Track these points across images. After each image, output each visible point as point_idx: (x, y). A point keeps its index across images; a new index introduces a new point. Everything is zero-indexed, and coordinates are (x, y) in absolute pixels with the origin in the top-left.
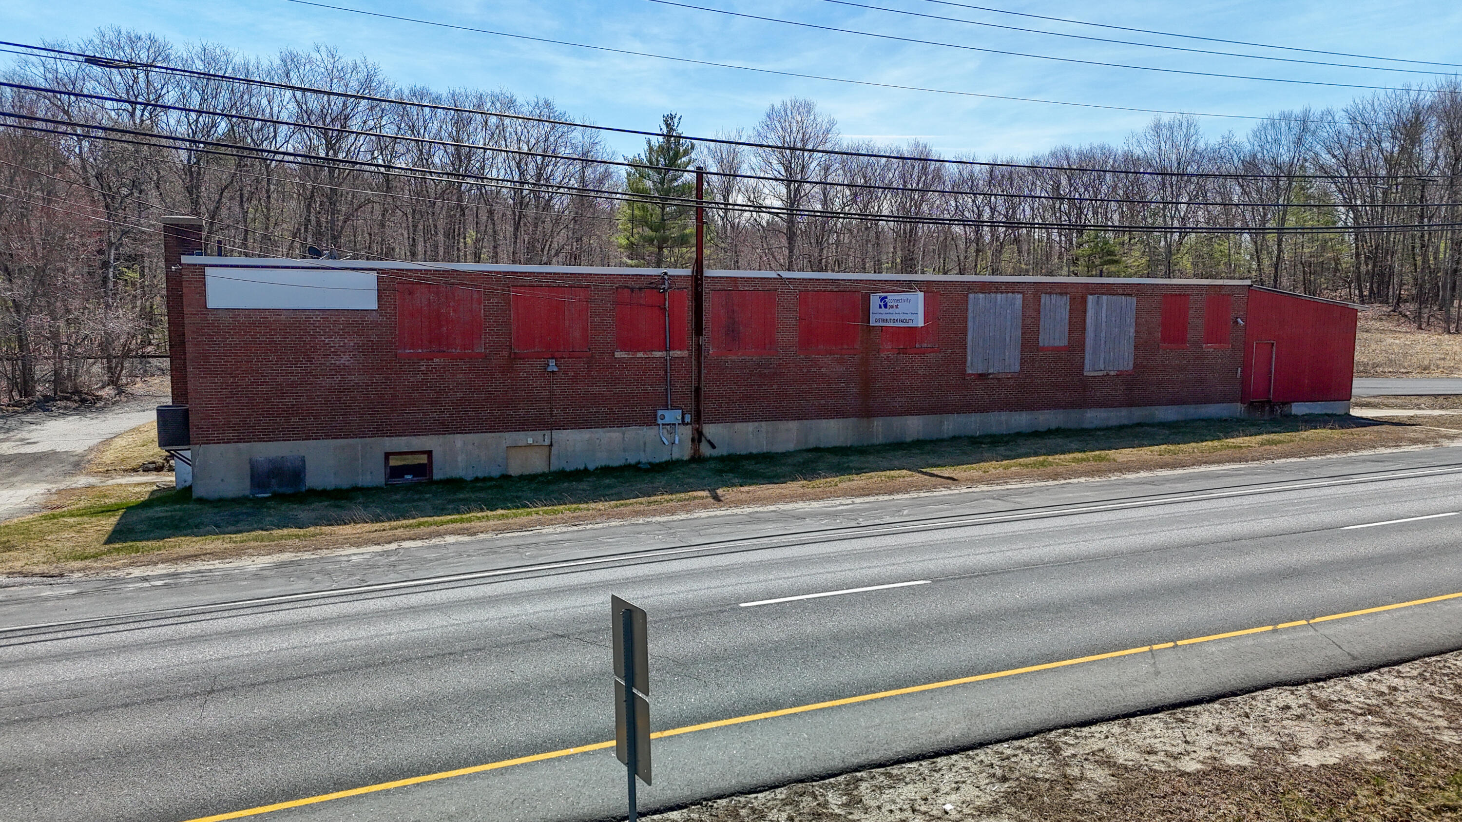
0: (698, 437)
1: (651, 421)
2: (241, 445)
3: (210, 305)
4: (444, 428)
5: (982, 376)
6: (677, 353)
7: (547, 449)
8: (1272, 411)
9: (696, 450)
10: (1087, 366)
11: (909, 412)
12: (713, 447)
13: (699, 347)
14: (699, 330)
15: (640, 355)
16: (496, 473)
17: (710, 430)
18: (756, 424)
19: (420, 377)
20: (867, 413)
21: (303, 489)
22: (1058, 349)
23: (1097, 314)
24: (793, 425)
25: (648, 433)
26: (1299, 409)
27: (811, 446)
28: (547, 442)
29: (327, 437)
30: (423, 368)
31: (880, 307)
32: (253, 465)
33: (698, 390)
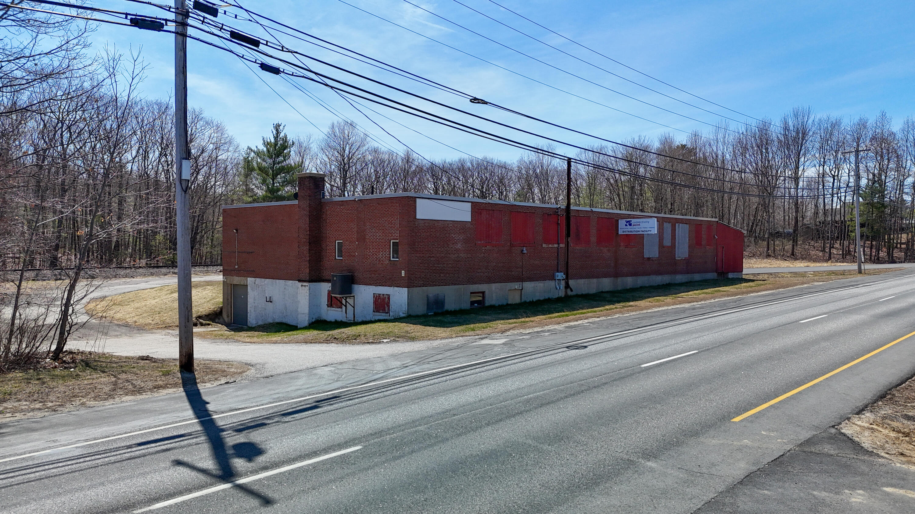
0: (567, 286)
1: (553, 278)
2: (424, 288)
3: (418, 217)
4: (490, 280)
5: (649, 259)
6: (561, 245)
7: (520, 291)
8: (724, 277)
9: (566, 292)
10: (676, 256)
11: (627, 276)
12: (572, 290)
13: (568, 242)
14: (568, 235)
15: (550, 246)
16: (505, 303)
17: (571, 282)
18: (584, 280)
19: (483, 255)
20: (616, 275)
21: (444, 310)
22: (668, 247)
23: (679, 231)
24: (595, 280)
25: (552, 284)
26: (731, 275)
27: (600, 291)
28: (521, 288)
29: (453, 284)
30: (483, 251)
31: (626, 225)
32: (428, 297)
33: (567, 262)
